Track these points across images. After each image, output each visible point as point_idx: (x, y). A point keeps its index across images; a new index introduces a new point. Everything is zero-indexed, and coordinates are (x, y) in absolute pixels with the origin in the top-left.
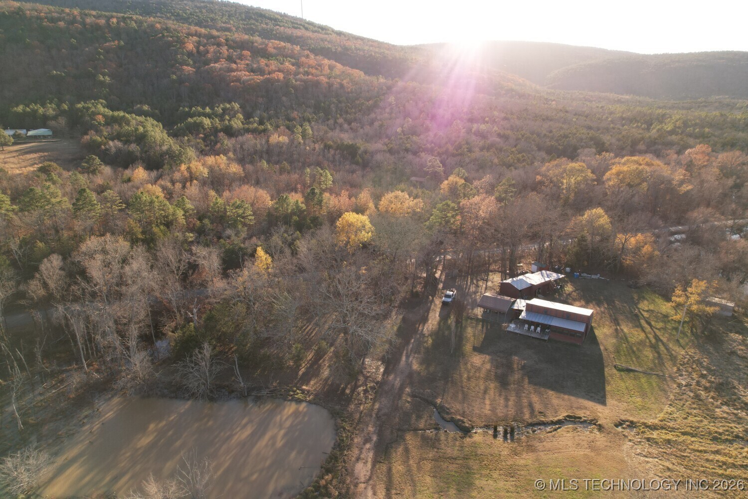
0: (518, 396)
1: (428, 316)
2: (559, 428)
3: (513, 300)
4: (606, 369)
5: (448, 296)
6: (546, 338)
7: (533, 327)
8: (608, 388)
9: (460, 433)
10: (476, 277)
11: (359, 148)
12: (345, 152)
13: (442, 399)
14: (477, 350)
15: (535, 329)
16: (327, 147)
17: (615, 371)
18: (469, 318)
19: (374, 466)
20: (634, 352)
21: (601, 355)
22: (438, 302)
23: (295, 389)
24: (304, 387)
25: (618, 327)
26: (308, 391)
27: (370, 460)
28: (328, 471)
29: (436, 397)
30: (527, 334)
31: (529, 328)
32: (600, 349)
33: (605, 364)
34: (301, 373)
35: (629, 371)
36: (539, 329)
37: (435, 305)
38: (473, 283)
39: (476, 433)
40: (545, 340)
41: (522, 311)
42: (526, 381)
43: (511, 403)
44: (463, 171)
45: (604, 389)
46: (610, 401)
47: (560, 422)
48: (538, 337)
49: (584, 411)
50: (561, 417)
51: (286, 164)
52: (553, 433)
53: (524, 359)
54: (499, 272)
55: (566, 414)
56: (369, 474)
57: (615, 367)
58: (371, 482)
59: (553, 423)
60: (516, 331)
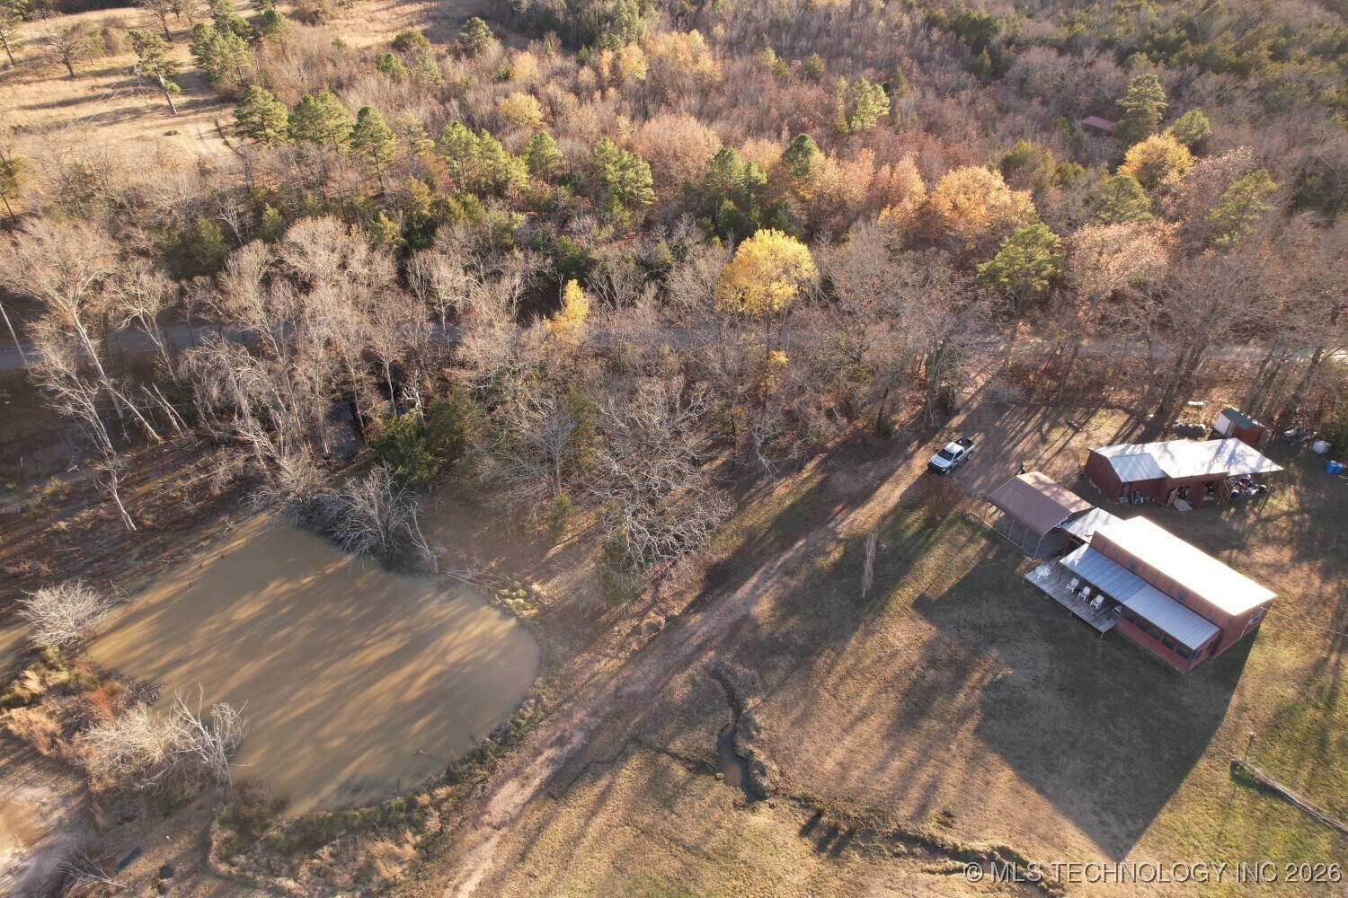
0: (925, 755)
1: (878, 488)
2: (960, 870)
3: (1085, 505)
4: (1203, 764)
5: (946, 454)
6: (1103, 628)
7: (1087, 591)
8: (1164, 817)
9: (741, 796)
10: (1060, 414)
11: (996, 31)
12: (963, 39)
13: (764, 701)
14: (923, 606)
15: (1091, 597)
16: (931, 22)
17: (1224, 777)
18: (964, 519)
19: (534, 797)
20: (1323, 743)
21: (1218, 718)
22: (919, 463)
23: (517, 583)
24: (536, 587)
25: (1333, 658)
26: (538, 596)
27: (537, 782)
28: (451, 779)
29: (753, 692)
30: (1067, 604)
31: (1078, 590)
32: (1227, 702)
33: (1211, 749)
34: (552, 552)
35: (1266, 790)
36: (1100, 599)
37: (909, 468)
38: (1040, 431)
39: (772, 806)
40: (1099, 632)
41: (1083, 542)
42: (971, 724)
43: (896, 764)
44: (1205, 120)
45: (1151, 814)
46: (1140, 855)
47: (972, 858)
48: (1084, 617)
49: (1053, 852)
50: (980, 846)
51: (817, 61)
52: (937, 877)
53: (1012, 665)
54: (1127, 411)
55: (1001, 844)
56: (514, 812)
57: (1234, 765)
58: (504, 830)
59: (955, 854)
60: (1044, 587)
